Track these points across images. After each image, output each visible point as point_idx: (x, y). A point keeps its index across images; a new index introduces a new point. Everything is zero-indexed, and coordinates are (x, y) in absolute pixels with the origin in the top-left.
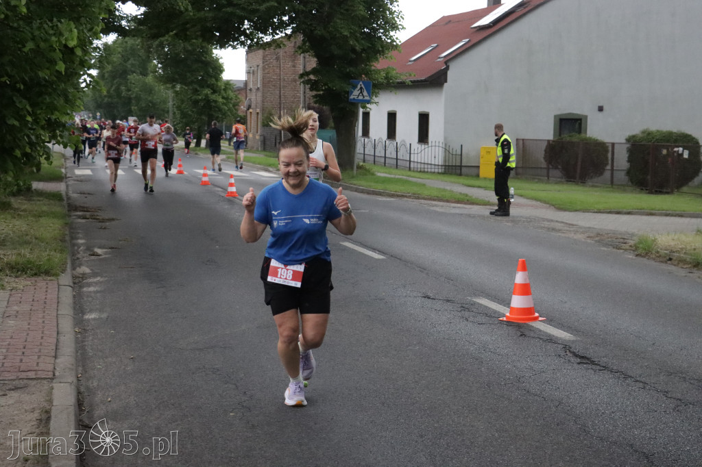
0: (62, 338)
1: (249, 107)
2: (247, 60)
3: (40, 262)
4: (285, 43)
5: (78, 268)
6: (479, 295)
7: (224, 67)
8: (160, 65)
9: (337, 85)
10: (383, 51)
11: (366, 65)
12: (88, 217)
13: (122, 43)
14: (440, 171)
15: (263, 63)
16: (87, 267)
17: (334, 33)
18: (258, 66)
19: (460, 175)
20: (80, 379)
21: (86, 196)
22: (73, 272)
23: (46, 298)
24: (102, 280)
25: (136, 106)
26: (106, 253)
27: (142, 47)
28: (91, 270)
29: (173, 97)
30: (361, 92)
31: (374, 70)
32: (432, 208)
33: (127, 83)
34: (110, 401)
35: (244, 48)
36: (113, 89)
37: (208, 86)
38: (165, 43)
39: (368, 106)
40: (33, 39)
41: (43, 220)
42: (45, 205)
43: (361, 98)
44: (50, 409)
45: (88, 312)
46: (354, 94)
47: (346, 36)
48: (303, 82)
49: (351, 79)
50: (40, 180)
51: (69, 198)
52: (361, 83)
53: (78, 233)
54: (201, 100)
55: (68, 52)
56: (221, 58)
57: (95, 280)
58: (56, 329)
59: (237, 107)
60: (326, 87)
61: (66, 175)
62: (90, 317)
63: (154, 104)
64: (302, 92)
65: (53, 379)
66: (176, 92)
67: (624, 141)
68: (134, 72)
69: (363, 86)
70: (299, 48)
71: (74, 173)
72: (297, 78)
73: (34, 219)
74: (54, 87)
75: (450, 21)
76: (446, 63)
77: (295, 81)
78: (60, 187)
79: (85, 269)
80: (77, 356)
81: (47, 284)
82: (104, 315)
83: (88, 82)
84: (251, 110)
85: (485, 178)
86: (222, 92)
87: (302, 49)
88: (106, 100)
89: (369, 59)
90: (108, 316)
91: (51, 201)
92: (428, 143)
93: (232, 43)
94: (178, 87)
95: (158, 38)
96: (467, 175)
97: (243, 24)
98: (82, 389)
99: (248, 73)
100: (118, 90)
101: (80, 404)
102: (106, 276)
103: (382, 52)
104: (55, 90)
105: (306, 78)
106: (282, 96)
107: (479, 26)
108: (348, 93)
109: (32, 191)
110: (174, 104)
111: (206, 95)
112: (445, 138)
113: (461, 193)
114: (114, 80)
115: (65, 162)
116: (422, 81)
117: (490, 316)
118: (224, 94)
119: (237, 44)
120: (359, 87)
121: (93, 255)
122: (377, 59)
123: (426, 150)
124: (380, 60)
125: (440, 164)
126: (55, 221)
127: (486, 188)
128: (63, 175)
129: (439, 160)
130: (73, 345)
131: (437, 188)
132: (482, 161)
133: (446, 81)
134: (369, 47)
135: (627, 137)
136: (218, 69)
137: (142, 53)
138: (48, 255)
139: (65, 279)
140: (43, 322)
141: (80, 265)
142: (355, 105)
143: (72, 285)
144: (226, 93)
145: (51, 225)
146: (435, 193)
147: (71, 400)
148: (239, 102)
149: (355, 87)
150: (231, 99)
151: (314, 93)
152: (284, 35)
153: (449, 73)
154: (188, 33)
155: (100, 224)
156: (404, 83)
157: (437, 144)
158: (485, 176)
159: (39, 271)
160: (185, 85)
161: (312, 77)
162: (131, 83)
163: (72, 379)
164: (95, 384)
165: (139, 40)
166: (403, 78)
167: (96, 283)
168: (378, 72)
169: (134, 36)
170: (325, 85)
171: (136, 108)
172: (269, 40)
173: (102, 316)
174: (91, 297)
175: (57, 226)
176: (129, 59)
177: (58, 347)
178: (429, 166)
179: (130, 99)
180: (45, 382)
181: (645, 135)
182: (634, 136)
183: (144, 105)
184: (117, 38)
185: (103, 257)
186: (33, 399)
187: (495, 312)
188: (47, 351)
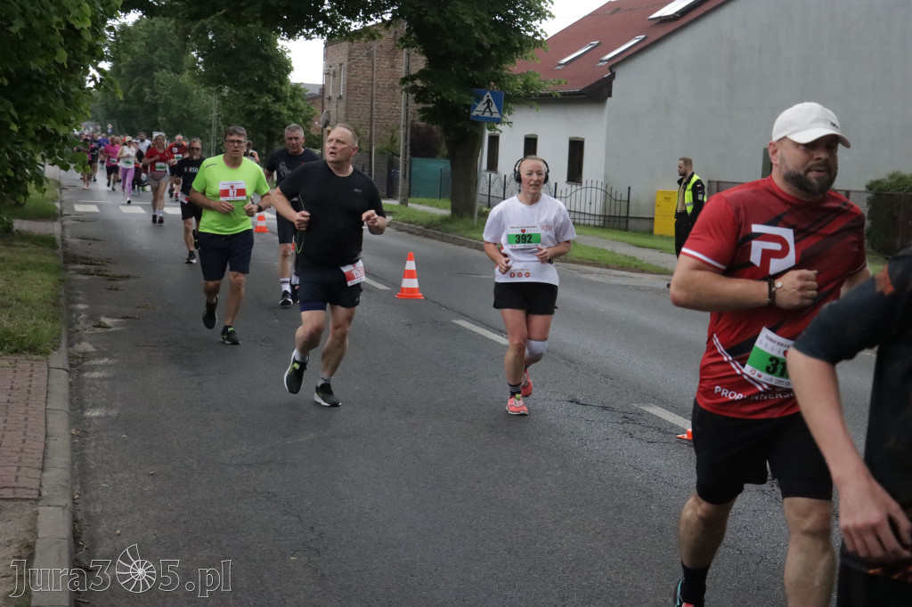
0: (52, 443)
1: (327, 124)
2: (326, 56)
3: (22, 333)
4: (382, 33)
5: (76, 345)
6: (649, 402)
7: (293, 65)
8: (200, 59)
9: (454, 95)
10: (521, 49)
11: (497, 68)
12: (92, 271)
13: (147, 26)
14: (597, 223)
15: (349, 60)
16: (90, 343)
17: (453, 21)
18: (341, 65)
19: (626, 229)
20: (76, 501)
21: (88, 241)
22: (70, 349)
23: (30, 386)
24: (110, 362)
25: (165, 115)
26: (118, 325)
27: (176, 32)
28: (96, 347)
29: (218, 105)
30: (488, 107)
31: (508, 76)
32: (584, 276)
33: (152, 82)
34: (119, 535)
35: (323, 38)
36: (132, 90)
37: (269, 92)
38: (209, 26)
39: (499, 127)
40: (23, 14)
41: (28, 275)
42: (30, 252)
43: (487, 115)
44: (34, 543)
45: (91, 407)
46: (477, 109)
47: (470, 25)
48: (406, 90)
49: (474, 87)
50: (24, 218)
51: (65, 245)
52: (488, 93)
53: (78, 295)
54: (258, 110)
55: (72, 34)
56: (289, 51)
57: (102, 362)
58: (43, 429)
59: (308, 123)
60: (439, 97)
61: (61, 212)
62: (93, 414)
63: (190, 115)
64: (403, 104)
65: (38, 500)
66: (223, 98)
67: (864, 189)
68: (162, 67)
69: (491, 98)
70: (402, 40)
71: (74, 209)
72: (397, 83)
73: (14, 273)
74: (51, 83)
75: (618, 9)
76: (611, 68)
77: (393, 87)
78: (54, 228)
79: (86, 346)
80: (73, 469)
81: (32, 365)
82: (113, 413)
83: (98, 80)
84: (329, 128)
85: (661, 236)
86: (288, 99)
87: (405, 42)
88: (121, 106)
89: (500, 61)
90: (119, 414)
91: (41, 248)
92: (581, 182)
93: (305, 31)
94: (226, 91)
95: (199, 20)
96: (636, 231)
97: (323, 4)
98: (80, 516)
99: (327, 74)
100: (139, 92)
101: (76, 537)
102: (116, 358)
103: (519, 51)
104: (51, 88)
105: (410, 84)
106: (375, 110)
107: (660, 17)
108: (470, 108)
109: (13, 234)
110: (219, 116)
111: (266, 104)
112: (606, 177)
113: (625, 256)
114: (134, 78)
115: (61, 192)
116: (575, 93)
117: (665, 432)
118: (292, 104)
119: (313, 33)
120: (485, 99)
121: (99, 326)
122: (513, 61)
123: (579, 192)
124: (517, 61)
125: (598, 213)
126: (46, 276)
127: (662, 250)
128: (59, 212)
129: (597, 208)
130: (68, 453)
131: (592, 248)
132: (657, 211)
133: (610, 96)
134: (501, 42)
135: (868, 183)
136: (284, 67)
137: (176, 40)
138: (34, 324)
139: (59, 359)
140: (26, 419)
141: (80, 341)
142: (478, 124)
143: (68, 369)
144: (293, 101)
145: (40, 282)
146: (589, 255)
147: (64, 531)
148: (312, 116)
149: (479, 99)
150: (301, 111)
151: (421, 106)
152: (380, 21)
153: (615, 83)
154: (243, 14)
155: (111, 282)
156: (550, 95)
157: (594, 185)
158: (662, 233)
159: (20, 346)
160: (237, 88)
161: (419, 83)
162: (158, 82)
163: (66, 501)
164: (99, 510)
165: (172, 22)
166: (548, 88)
167: (103, 367)
168: (512, 78)
169: (165, 16)
170: (438, 93)
171: (164, 119)
172: (358, 28)
173: (110, 414)
174: (95, 386)
175: (48, 283)
176: (156, 49)
177: (46, 456)
178: (582, 216)
179: (156, 106)
180: (27, 504)
181: (894, 180)
182: (878, 182)
183: (176, 116)
184: (140, 17)
185: (114, 329)
186: (9, 528)
187: (672, 426)
188: (30, 460)
